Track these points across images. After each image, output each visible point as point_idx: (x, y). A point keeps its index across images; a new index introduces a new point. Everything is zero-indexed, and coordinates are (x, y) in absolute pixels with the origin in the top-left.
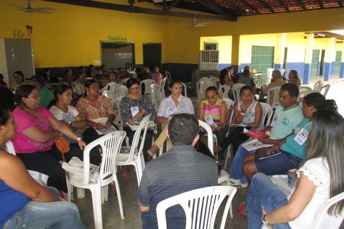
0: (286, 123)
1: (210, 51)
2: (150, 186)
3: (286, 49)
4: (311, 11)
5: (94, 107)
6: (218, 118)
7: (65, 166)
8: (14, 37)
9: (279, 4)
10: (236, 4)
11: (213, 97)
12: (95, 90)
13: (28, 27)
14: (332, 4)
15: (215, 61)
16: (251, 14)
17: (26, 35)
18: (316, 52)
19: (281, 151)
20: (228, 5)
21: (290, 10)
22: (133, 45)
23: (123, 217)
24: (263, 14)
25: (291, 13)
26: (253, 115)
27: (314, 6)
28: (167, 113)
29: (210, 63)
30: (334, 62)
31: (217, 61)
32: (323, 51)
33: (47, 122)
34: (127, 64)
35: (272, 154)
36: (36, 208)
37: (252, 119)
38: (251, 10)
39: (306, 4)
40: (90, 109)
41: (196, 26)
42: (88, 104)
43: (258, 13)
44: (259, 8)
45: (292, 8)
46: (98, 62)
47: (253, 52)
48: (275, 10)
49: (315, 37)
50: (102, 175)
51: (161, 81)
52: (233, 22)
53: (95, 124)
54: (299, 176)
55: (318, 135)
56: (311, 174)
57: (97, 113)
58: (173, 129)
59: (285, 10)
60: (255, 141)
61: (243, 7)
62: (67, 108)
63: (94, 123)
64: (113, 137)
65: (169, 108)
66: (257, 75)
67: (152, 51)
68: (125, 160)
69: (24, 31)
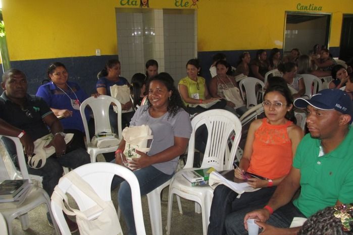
8: (175, 7)
17: (191, 3)
22: (329, 17)
46: (279, 44)
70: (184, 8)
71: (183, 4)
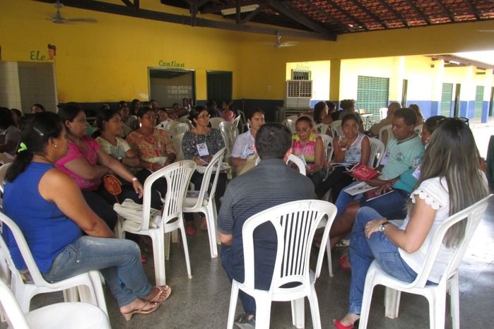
0: (400, 159)
1: (300, 81)
2: (234, 205)
3: (406, 82)
4: (438, 26)
5: (149, 142)
6: (312, 158)
7: (117, 208)
8: (31, 61)
9: (395, 17)
10: (336, 17)
11: (305, 130)
12: (150, 121)
13: (50, 47)
14: (467, 17)
15: (307, 96)
16: (356, 31)
17: (47, 56)
18: (447, 87)
19: (393, 189)
20: (324, 18)
21: (409, 25)
22: (193, 73)
23: (190, 277)
24: (373, 30)
25: (411, 29)
26: (358, 153)
27: (442, 19)
28: (245, 152)
29: (300, 97)
30: (473, 102)
31: (310, 96)
32: (458, 86)
33: (95, 155)
34: (184, 100)
35: (382, 193)
36: (92, 242)
37: (358, 158)
38: (356, 25)
39: (430, 17)
40: (144, 146)
41: (282, 46)
42: (141, 138)
43: (367, 30)
44: (367, 22)
45: (412, 22)
46: (144, 97)
47: (360, 86)
48: (389, 25)
49: (445, 66)
50: (166, 217)
51: (233, 121)
52: (332, 42)
53: (151, 165)
54: (414, 201)
55: (439, 152)
56: (428, 196)
57: (153, 151)
58: (261, 140)
59: (403, 26)
60: (362, 184)
61: (345, 21)
62: (116, 140)
63: (150, 163)
64: (181, 167)
65: (247, 146)
66: (364, 116)
67: (219, 81)
68: (192, 206)
69: (45, 52)
70: (40, 61)
71: (39, 58)
